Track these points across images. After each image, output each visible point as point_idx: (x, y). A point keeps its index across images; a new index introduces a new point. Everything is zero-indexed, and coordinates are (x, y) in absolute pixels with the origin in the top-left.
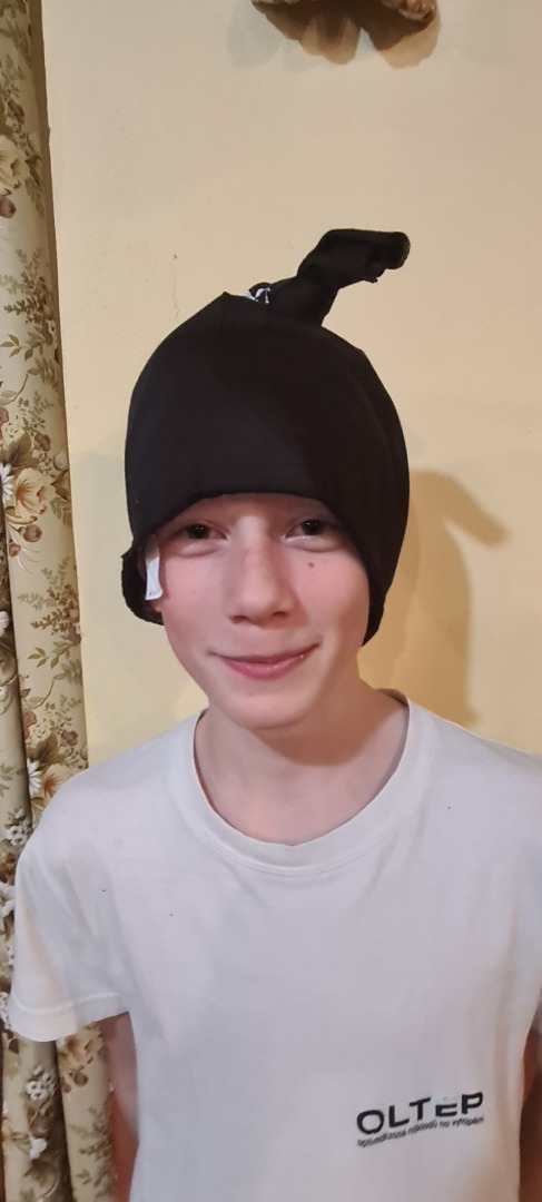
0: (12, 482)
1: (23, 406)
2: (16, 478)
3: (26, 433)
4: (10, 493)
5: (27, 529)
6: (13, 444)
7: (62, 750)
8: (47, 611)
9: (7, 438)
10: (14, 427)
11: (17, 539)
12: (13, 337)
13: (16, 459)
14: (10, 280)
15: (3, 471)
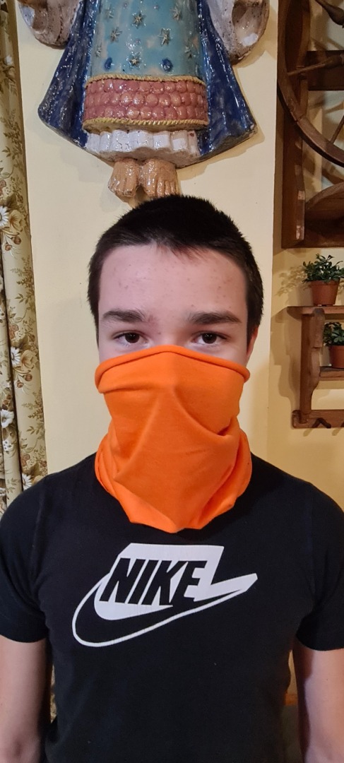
0: (19, 356)
1: (25, 324)
2: (22, 354)
3: (26, 335)
4: (19, 361)
5: (27, 376)
6: (20, 340)
7: (41, 470)
8: (34, 410)
9: (18, 337)
10: (21, 332)
11: (22, 380)
12: (21, 295)
13: (22, 346)
14: (19, 270)
15: (15, 351)
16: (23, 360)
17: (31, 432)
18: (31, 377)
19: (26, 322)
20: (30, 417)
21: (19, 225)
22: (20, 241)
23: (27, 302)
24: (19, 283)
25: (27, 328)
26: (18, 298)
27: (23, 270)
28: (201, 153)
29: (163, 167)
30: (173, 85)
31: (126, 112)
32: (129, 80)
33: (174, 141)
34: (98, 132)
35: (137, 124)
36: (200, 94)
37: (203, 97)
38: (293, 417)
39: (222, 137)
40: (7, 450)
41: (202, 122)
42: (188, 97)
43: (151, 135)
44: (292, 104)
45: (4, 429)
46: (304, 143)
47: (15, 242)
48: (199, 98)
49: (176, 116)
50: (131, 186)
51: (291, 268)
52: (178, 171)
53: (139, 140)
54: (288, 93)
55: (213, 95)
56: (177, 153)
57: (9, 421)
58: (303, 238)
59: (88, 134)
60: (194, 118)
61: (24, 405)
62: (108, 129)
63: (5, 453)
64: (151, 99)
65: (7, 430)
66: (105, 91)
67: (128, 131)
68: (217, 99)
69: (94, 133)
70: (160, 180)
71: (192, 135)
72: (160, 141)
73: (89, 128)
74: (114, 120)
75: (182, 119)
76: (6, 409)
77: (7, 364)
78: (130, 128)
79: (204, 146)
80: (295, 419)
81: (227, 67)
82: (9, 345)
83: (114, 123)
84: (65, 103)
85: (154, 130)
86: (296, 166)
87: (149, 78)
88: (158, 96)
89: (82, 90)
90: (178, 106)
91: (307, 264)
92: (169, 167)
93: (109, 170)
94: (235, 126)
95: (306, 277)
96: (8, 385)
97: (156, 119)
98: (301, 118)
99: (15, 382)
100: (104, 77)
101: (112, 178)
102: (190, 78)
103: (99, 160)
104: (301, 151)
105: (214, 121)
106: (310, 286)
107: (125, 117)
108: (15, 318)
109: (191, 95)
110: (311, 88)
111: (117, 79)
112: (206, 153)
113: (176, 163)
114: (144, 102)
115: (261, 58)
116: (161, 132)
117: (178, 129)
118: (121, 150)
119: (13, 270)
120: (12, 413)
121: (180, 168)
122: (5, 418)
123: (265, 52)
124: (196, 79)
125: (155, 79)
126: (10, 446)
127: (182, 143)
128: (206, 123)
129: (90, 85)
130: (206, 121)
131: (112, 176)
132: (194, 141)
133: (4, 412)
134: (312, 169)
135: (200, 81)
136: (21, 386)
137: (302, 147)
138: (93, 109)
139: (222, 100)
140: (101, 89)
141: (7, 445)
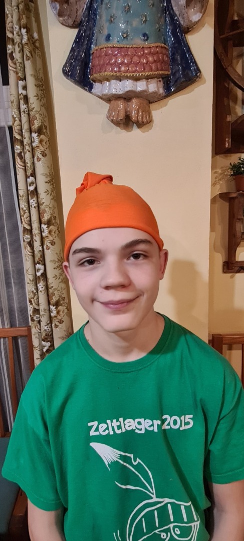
0: (47, 230)
2: (49, 228)
3: (51, 216)
4: (47, 233)
5: (52, 242)
7: (62, 302)
8: (57, 264)
9: (46, 217)
10: (48, 214)
11: (49, 245)
12: (48, 190)
13: (49, 223)
14: (46, 174)
15: (44, 227)
16: (50, 232)
17: (55, 278)
18: (55, 243)
19: (51, 208)
20: (54, 268)
21: (45, 144)
22: (46, 155)
23: (51, 194)
24: (46, 182)
25: (51, 211)
26: (46, 192)
27: (48, 174)
28: (166, 92)
29: (142, 103)
30: (149, 49)
31: (120, 68)
32: (121, 48)
33: (149, 86)
34: (101, 81)
35: (127, 75)
36: (165, 54)
37: (167, 56)
38: (224, 266)
39: (179, 82)
40: (41, 290)
41: (166, 73)
42: (158, 57)
43: (135, 82)
44: (223, 57)
45: (39, 277)
46: (230, 82)
47: (43, 156)
48: (165, 57)
49: (151, 70)
50: (122, 116)
51: (222, 168)
52: (150, 105)
53: (127, 86)
54: (220, 50)
55: (173, 54)
56: (151, 93)
57: (41, 271)
58: (230, 147)
59: (94, 83)
60: (162, 70)
61: (51, 261)
62: (108, 80)
63: (39, 292)
64: (136, 59)
65: (40, 277)
66: (106, 56)
67: (120, 81)
68: (176, 57)
69: (98, 82)
70: (140, 111)
71: (160, 81)
72: (141, 86)
73: (94, 79)
74: (112, 74)
75: (154, 71)
76: (39, 264)
77: (40, 235)
78: (122, 79)
79: (167, 88)
80: (225, 267)
81: (182, 36)
82: (40, 223)
83: (112, 75)
84: (80, 63)
85: (137, 79)
86: (225, 99)
87: (134, 46)
88: (140, 57)
89: (90, 55)
90: (152, 63)
91: (232, 164)
92: (145, 102)
93: (107, 106)
94: (187, 73)
95: (232, 173)
96: (41, 249)
97: (139, 72)
98: (228, 66)
99: (45, 247)
100: (106, 46)
101: (109, 111)
102: (159, 44)
103: (100, 100)
104: (228, 88)
105: (174, 71)
106: (234, 179)
107: (119, 71)
108: (44, 205)
109: (160, 55)
110: (235, 45)
111: (114, 47)
112: (168, 93)
113: (149, 100)
114: (131, 61)
115: (203, 28)
116: (141, 81)
117: (152, 78)
118: (116, 93)
119: (42, 174)
120: (43, 266)
121: (152, 103)
122: (39, 270)
123: (206, 25)
124: (163, 45)
125: (138, 47)
126: (42, 288)
127: (153, 87)
128: (169, 73)
129: (96, 51)
130: (169, 71)
131: (109, 109)
132: (161, 84)
133: (38, 266)
134: (235, 100)
135: (165, 46)
136: (48, 249)
137: (229, 85)
138: (98, 67)
139: (179, 58)
140: (103, 54)
141: (41, 287)
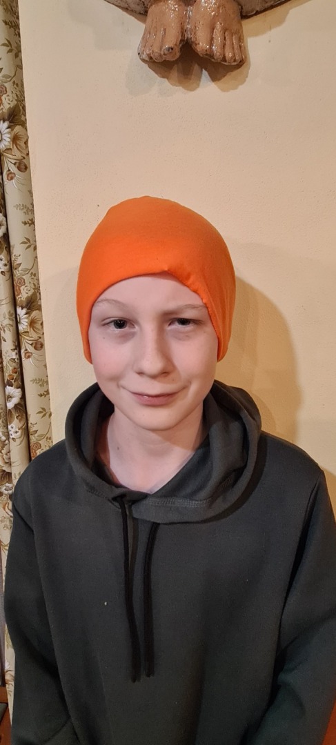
0: (27, 318)
1: (33, 277)
2: (30, 316)
3: (35, 292)
4: (27, 324)
5: (36, 344)
6: (27, 298)
8: (47, 387)
9: (24, 294)
10: (28, 288)
11: (30, 349)
13: (30, 305)
14: (25, 207)
15: (21, 312)
16: (32, 324)
17: (43, 414)
18: (42, 346)
19: (35, 275)
20: (41, 395)
21: (23, 146)
22: (25, 168)
25: (36, 282)
26: (25, 243)
40: (13, 436)
45: (10, 410)
50: (172, 40)
52: (244, 21)
57: (15, 400)
61: (34, 381)
63: (11, 440)
65: (13, 412)
70: (218, 26)
76: (11, 385)
77: (14, 329)
82: (14, 303)
93: (138, 29)
96: (14, 355)
99: (22, 351)
108: (20, 269)
120: (20, 389)
122: (10, 397)
126: (16, 432)
133: (9, 389)
136: (29, 357)
141: (13, 430)
